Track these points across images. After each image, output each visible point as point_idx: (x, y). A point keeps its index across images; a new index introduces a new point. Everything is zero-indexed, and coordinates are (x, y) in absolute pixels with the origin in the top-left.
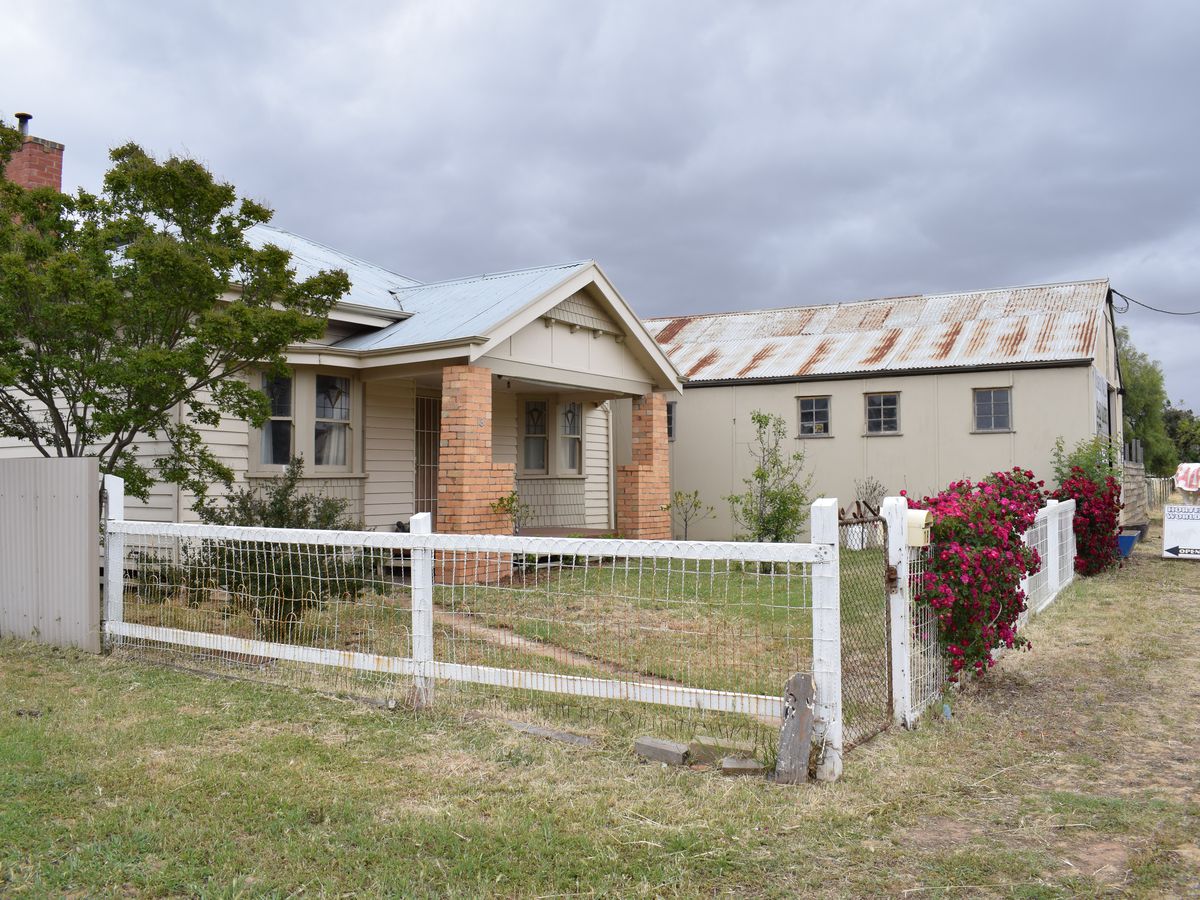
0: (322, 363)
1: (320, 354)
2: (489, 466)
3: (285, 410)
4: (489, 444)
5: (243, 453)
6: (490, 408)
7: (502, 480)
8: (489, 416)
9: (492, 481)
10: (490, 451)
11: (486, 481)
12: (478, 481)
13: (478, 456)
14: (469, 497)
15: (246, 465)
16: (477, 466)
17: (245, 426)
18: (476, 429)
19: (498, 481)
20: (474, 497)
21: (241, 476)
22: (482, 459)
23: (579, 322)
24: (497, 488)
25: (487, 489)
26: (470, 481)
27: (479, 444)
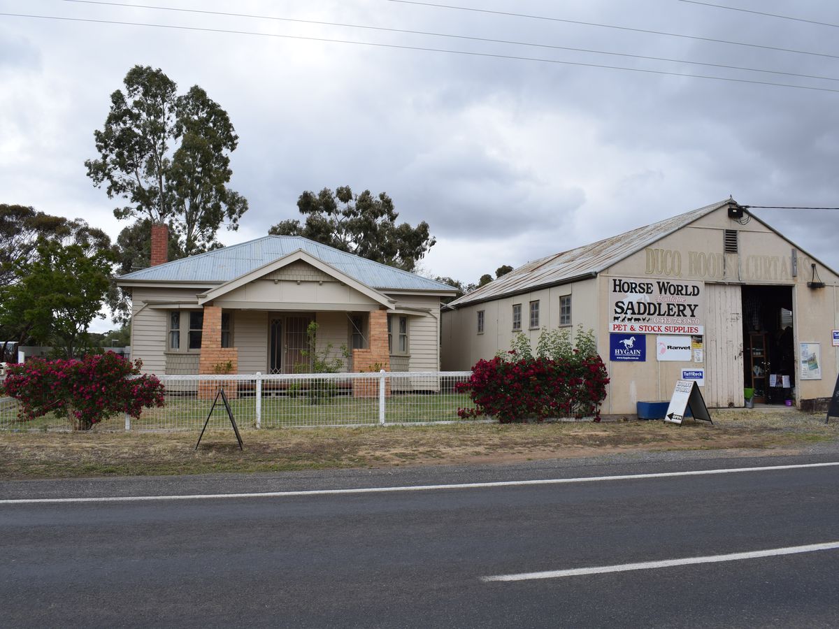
0: (183, 308)
2: (220, 349)
3: (178, 328)
5: (164, 344)
6: (220, 324)
7: (229, 356)
9: (220, 356)
10: (220, 343)
11: (217, 356)
12: (211, 356)
13: (211, 346)
14: (205, 362)
15: (164, 349)
16: (211, 349)
17: (165, 334)
18: (209, 333)
19: (225, 356)
20: (208, 362)
21: (162, 353)
22: (214, 346)
23: (299, 279)
24: (226, 359)
25: (218, 359)
26: (205, 356)
27: (212, 339)
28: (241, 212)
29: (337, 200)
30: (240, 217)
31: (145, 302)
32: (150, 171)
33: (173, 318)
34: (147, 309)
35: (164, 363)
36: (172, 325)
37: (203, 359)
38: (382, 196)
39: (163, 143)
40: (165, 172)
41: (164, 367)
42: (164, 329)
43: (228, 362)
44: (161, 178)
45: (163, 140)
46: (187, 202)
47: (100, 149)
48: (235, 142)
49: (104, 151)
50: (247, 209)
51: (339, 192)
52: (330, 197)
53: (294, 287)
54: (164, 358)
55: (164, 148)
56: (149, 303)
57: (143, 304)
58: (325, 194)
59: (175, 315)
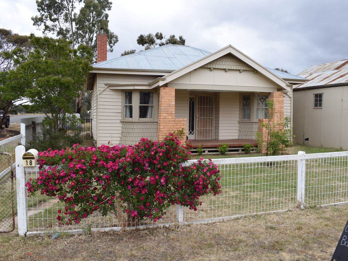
0: (135, 88)
1: (134, 86)
2: (174, 120)
3: (131, 103)
4: (174, 112)
5: (120, 115)
6: (174, 100)
7: (180, 124)
8: (174, 103)
9: (175, 125)
10: (174, 115)
11: (172, 125)
12: (168, 124)
13: (168, 117)
14: (163, 130)
15: (120, 118)
16: (167, 120)
17: (120, 107)
18: (166, 107)
19: (178, 124)
20: (166, 130)
21: (119, 121)
22: (170, 117)
23: (227, 68)
24: (178, 127)
25: (173, 127)
26: (164, 124)
27: (168, 112)
28: (115, 42)
29: (155, 39)
30: (114, 45)
31: (106, 85)
32: (66, 20)
33: (126, 96)
34: (108, 90)
35: (120, 128)
36: (126, 101)
37: (162, 127)
38: (181, 38)
39: (72, 5)
40: (74, 20)
41: (120, 131)
42: (120, 104)
43: (181, 129)
44: (72, 24)
45: (72, 3)
46: (80, 40)
47: (39, 11)
48: (111, 6)
49: (41, 12)
50: (118, 41)
51: (157, 35)
52: (152, 38)
53: (222, 73)
54: (120, 125)
55: (73, 7)
56: (110, 86)
57: (104, 86)
58: (149, 36)
59: (128, 94)
